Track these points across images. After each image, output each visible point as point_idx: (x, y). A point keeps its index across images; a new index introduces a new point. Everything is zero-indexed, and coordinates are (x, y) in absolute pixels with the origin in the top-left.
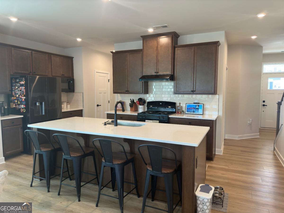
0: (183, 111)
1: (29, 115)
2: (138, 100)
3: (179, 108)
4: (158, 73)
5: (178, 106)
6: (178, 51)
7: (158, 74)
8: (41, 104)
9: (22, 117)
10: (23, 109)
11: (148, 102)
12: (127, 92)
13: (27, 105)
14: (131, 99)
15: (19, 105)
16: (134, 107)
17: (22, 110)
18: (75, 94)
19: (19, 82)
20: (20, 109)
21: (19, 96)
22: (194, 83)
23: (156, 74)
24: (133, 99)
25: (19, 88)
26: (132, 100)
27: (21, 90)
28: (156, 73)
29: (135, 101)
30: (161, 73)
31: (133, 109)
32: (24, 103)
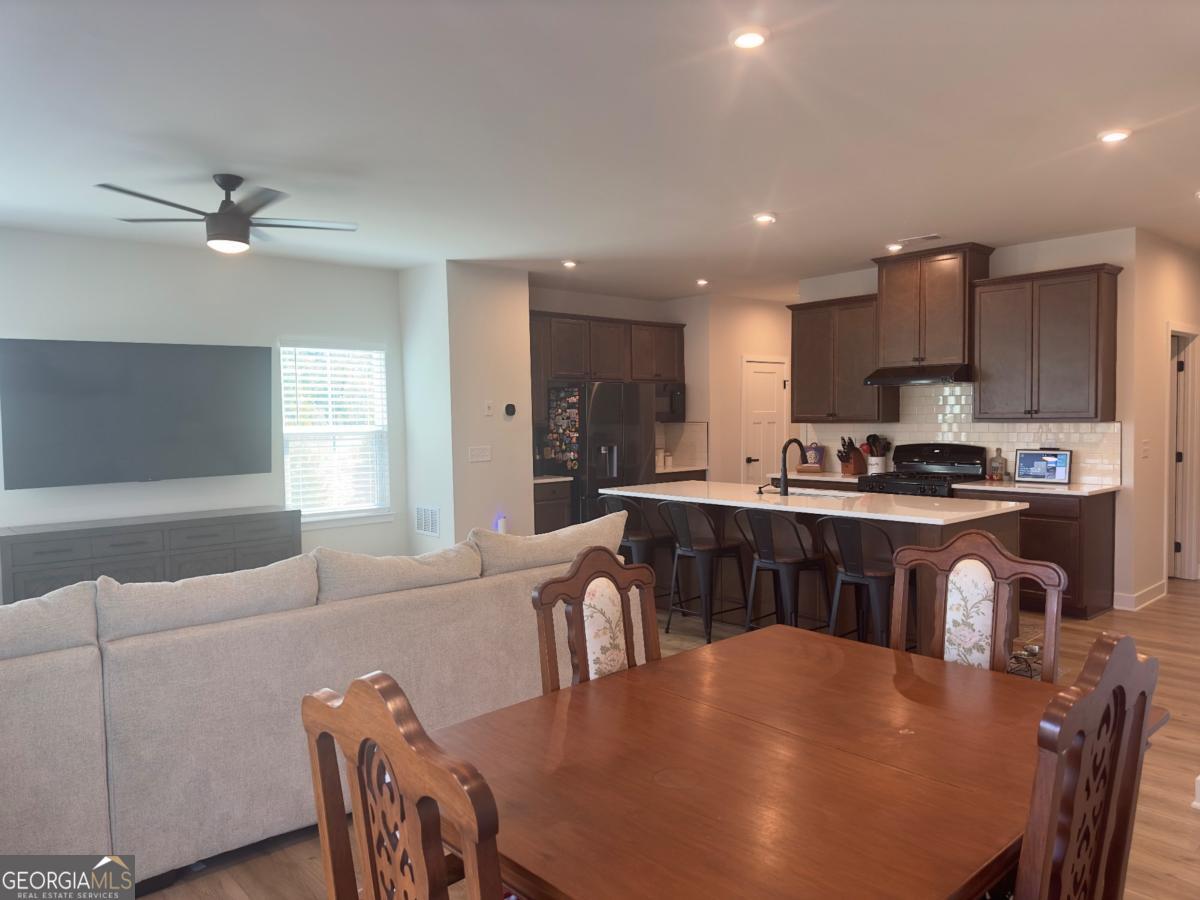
0: (1008, 474)
1: (585, 477)
2: (866, 442)
3: (995, 465)
4: (923, 360)
5: (992, 460)
6: (985, 297)
7: (923, 363)
8: (610, 450)
9: (571, 481)
10: (572, 461)
11: (897, 447)
12: (831, 418)
13: (580, 452)
14: (843, 439)
15: (563, 452)
16: (852, 461)
17: (569, 465)
18: (687, 427)
19: (565, 398)
20: (566, 462)
21: (564, 430)
22: (1035, 389)
23: (917, 364)
24: (850, 439)
25: (566, 412)
26: (847, 439)
27: (568, 418)
28: (916, 360)
29: (857, 445)
30: (932, 360)
31: (851, 467)
32: (575, 447)
